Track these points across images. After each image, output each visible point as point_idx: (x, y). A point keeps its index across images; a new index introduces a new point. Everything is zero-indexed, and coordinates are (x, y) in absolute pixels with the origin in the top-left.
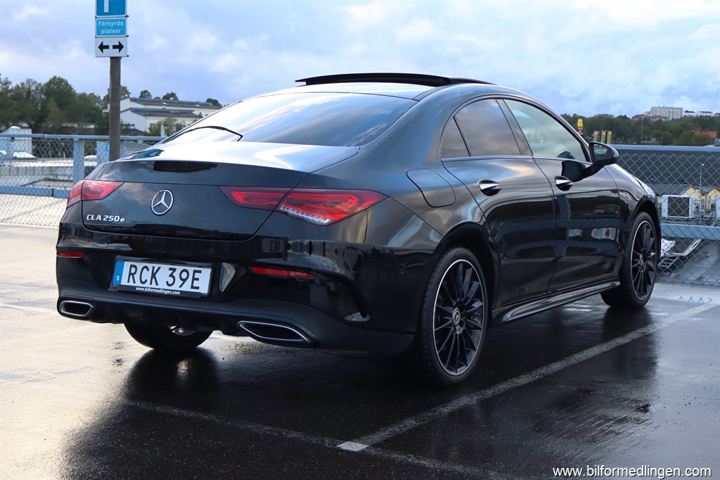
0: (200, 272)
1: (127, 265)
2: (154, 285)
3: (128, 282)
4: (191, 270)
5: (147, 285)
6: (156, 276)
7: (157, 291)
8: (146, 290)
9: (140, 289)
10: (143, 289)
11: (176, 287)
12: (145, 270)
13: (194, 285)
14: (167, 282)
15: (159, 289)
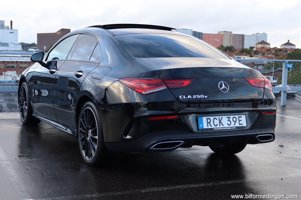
0: (241, 117)
1: (204, 119)
2: (222, 126)
3: (208, 126)
4: (237, 116)
5: (218, 126)
6: (222, 121)
7: (225, 128)
8: (219, 129)
9: (216, 129)
10: (217, 129)
11: (232, 125)
12: (215, 120)
13: (240, 123)
14: (228, 124)
15: (225, 127)
